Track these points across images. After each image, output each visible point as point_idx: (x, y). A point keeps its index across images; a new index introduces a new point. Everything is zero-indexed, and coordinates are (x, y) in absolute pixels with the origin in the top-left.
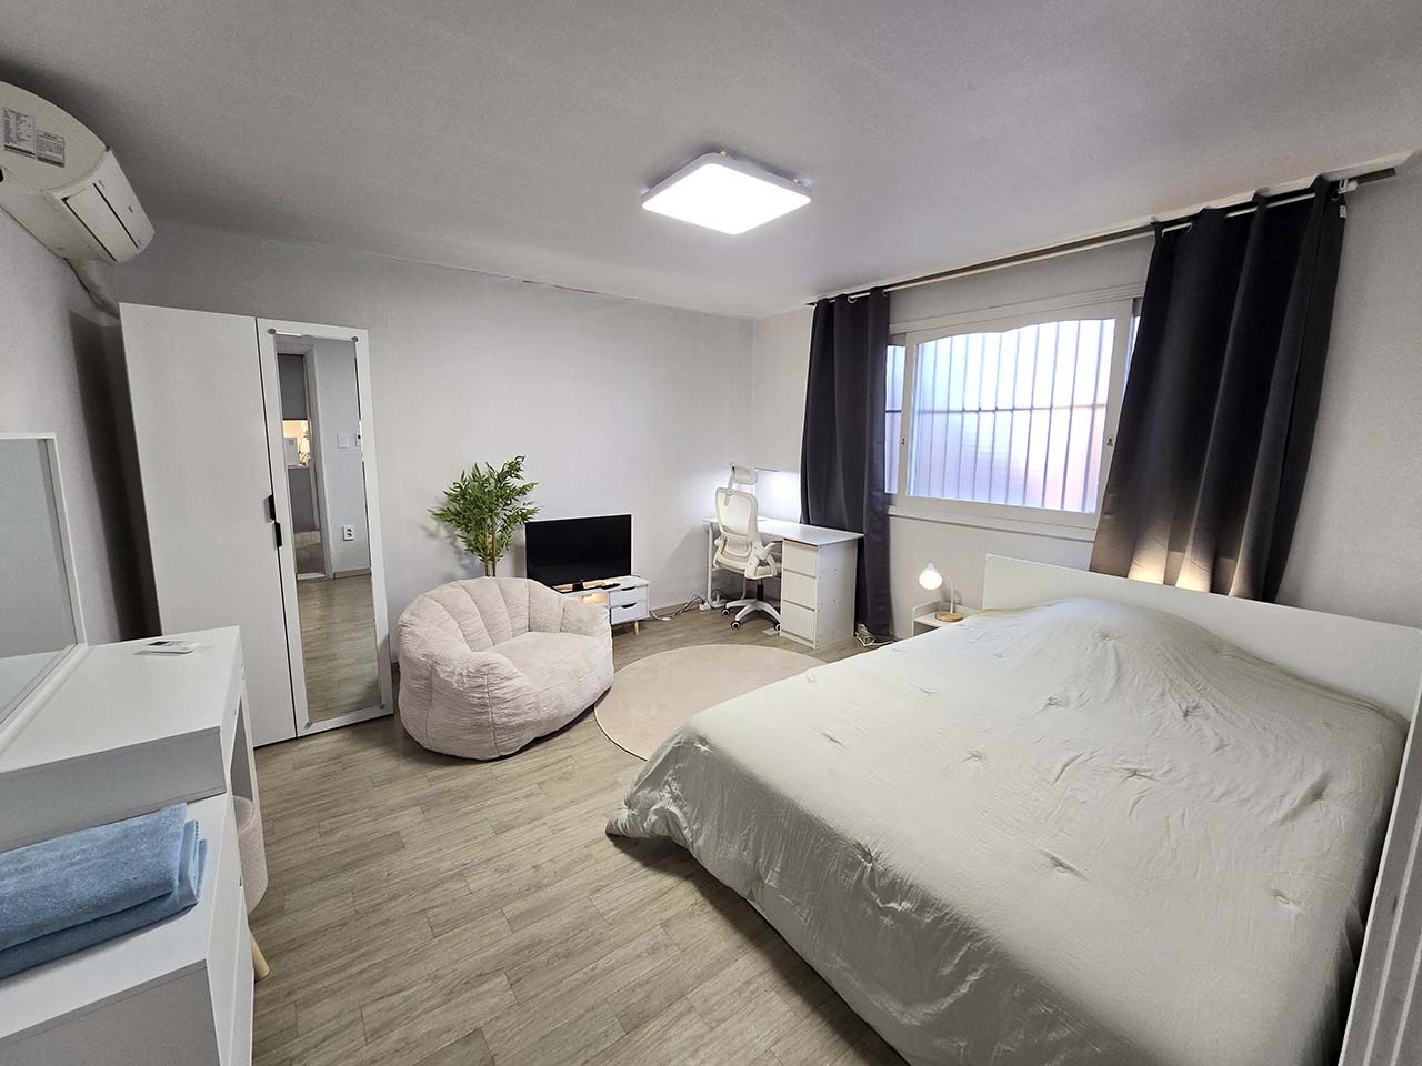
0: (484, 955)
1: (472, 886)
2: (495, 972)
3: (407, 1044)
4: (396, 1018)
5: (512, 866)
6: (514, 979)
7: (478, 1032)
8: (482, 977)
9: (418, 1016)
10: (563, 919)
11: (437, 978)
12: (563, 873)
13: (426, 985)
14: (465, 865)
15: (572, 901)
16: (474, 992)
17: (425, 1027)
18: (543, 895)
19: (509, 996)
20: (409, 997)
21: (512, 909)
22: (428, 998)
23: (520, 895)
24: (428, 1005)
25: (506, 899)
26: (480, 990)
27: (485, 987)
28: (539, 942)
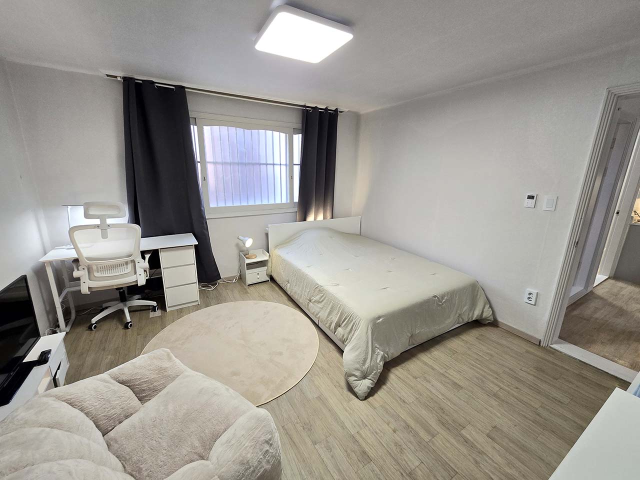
0: (455, 443)
1: (417, 463)
2: (462, 436)
3: (509, 464)
4: (503, 474)
5: (396, 444)
6: (461, 427)
7: (488, 436)
8: (466, 441)
9: (497, 464)
10: (424, 413)
11: (477, 462)
12: (397, 417)
13: (482, 466)
14: (402, 474)
15: (412, 411)
16: (474, 442)
17: (498, 459)
18: (412, 423)
19: (469, 427)
20: (492, 472)
21: (426, 437)
22: (488, 463)
23: (416, 435)
24: (490, 461)
25: (420, 442)
26: (472, 440)
27: (470, 438)
28: (439, 420)
